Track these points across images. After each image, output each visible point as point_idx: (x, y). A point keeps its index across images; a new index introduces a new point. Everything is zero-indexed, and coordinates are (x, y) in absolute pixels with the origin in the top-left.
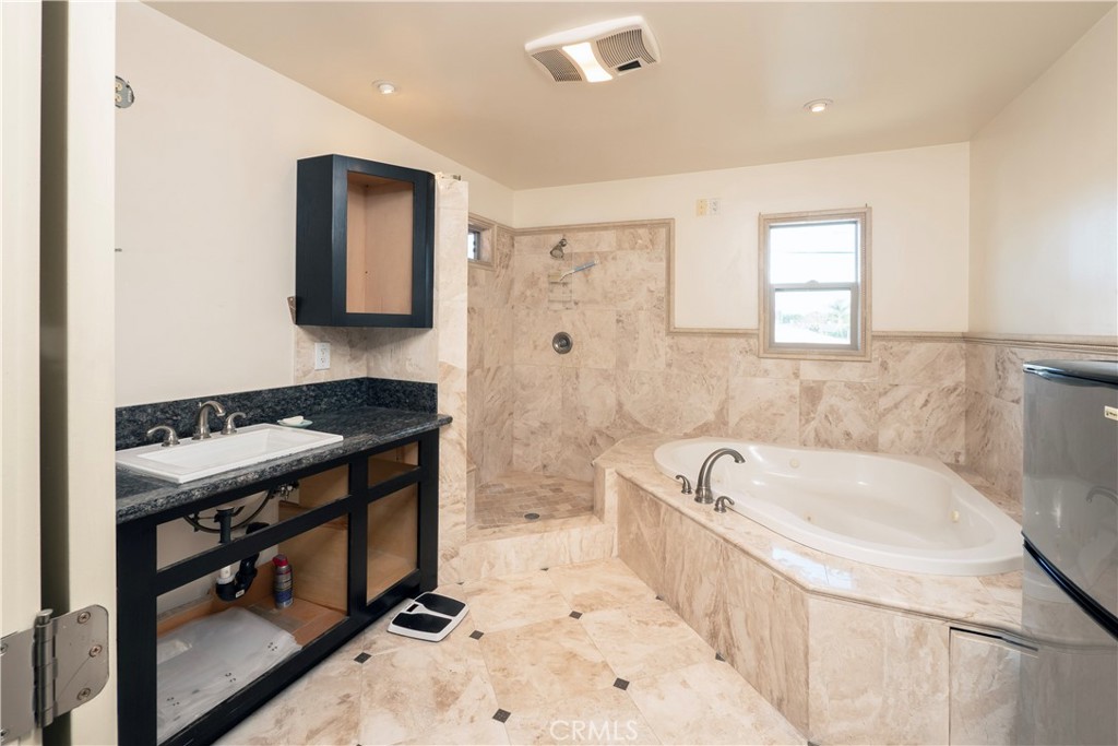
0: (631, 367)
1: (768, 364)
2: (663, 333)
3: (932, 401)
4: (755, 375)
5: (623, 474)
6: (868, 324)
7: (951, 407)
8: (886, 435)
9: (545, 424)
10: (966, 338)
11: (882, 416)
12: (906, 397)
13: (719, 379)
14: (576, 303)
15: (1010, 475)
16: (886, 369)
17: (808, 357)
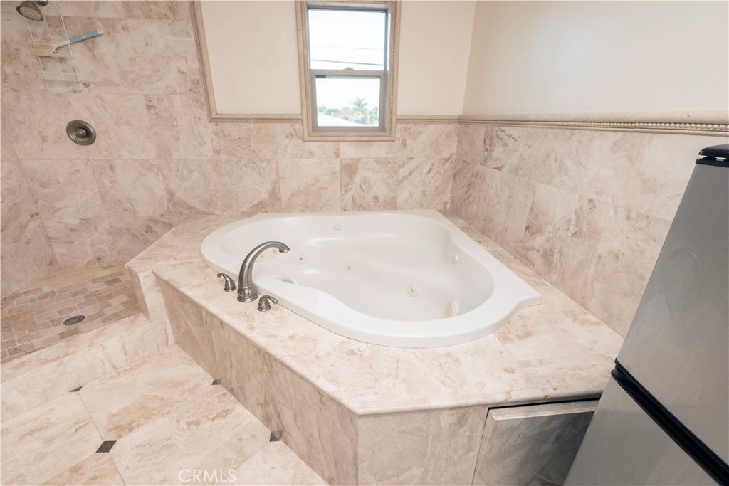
0: (175, 156)
1: (312, 146)
2: (205, 120)
3: (434, 168)
4: (301, 157)
5: (161, 275)
6: (394, 109)
7: (445, 172)
8: (403, 196)
9: (86, 221)
10: (461, 120)
11: (400, 182)
12: (418, 167)
13: (269, 162)
14: (86, 85)
15: (485, 220)
16: (405, 146)
17: (347, 139)
